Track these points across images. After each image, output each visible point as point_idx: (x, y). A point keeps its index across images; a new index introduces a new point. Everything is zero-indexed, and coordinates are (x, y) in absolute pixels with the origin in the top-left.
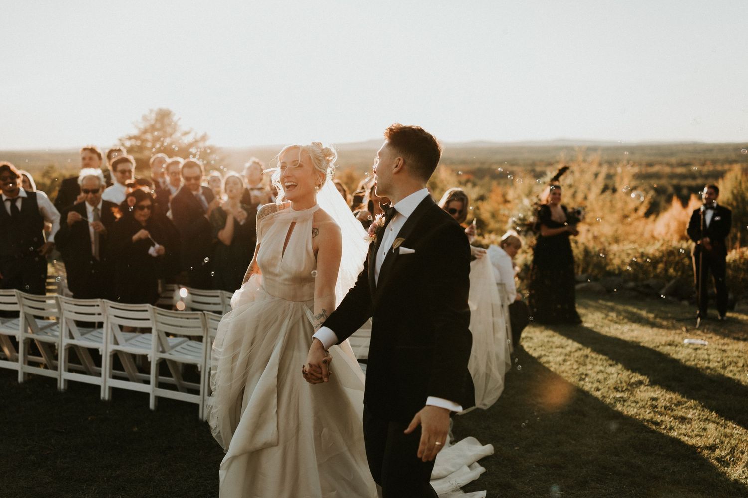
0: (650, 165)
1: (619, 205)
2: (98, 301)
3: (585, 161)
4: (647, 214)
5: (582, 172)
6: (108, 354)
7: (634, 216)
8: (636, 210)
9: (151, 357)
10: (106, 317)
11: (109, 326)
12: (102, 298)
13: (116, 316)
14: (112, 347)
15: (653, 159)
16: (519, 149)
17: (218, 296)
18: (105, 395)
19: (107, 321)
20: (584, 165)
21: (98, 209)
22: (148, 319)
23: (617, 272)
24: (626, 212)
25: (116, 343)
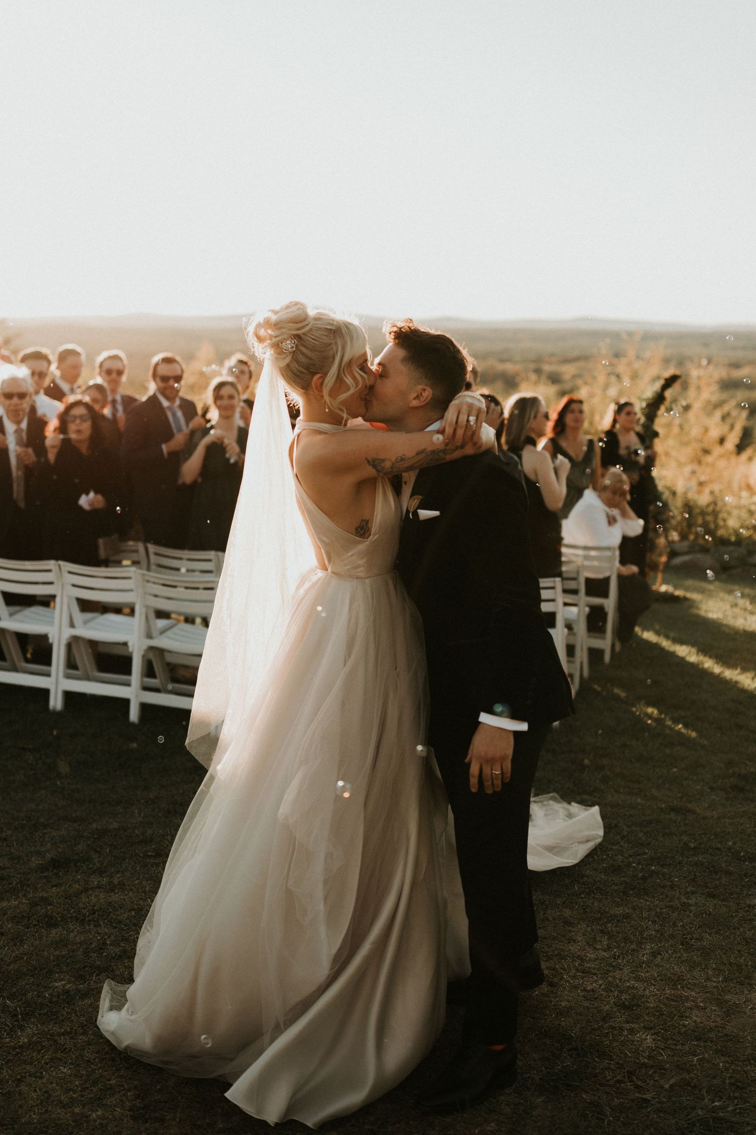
0: (736, 365)
1: (695, 432)
2: (51, 564)
3: (638, 357)
4: (740, 448)
5: (635, 376)
6: (64, 642)
7: (717, 450)
8: (722, 441)
9: (133, 645)
10: (60, 588)
11: (65, 600)
12: (57, 558)
13: (74, 585)
14: (68, 633)
15: (740, 354)
16: (515, 333)
17: (210, 560)
18: (56, 702)
19: (62, 593)
20: (637, 365)
21: (22, 430)
22: (131, 590)
23: (733, 539)
24: (706, 445)
25: (72, 625)
